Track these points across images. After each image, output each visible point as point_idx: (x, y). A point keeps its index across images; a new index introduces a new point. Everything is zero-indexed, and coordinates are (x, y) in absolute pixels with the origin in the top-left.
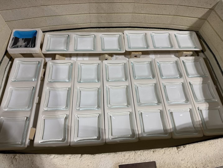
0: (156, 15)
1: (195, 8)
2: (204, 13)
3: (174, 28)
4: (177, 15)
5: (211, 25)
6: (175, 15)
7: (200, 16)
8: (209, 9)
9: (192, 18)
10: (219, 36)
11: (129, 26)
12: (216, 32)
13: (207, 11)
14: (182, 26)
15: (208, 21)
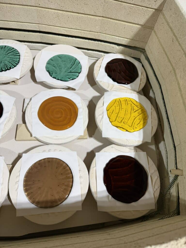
0: (75, 14)
1: (133, 7)
2: (147, 17)
3: (108, 40)
4: (108, 17)
5: (158, 38)
6: (104, 16)
7: (142, 21)
8: (154, 10)
9: (131, 24)
10: (166, 54)
11: (38, 30)
12: (163, 48)
13: (151, 13)
14: (119, 38)
15: (155, 32)
